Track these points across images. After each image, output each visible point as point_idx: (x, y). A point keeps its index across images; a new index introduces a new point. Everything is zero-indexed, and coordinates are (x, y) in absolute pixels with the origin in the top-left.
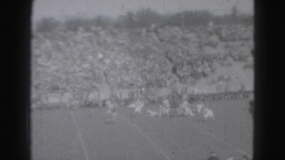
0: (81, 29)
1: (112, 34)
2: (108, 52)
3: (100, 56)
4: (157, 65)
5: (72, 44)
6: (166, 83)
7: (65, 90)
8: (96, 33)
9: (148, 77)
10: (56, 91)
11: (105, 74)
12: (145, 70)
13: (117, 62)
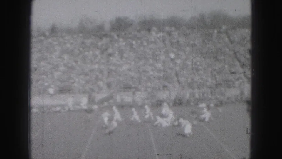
0: (155, 28)
1: (185, 35)
2: (180, 53)
3: (172, 56)
4: (226, 66)
5: (145, 44)
6: (234, 83)
7: (137, 89)
8: (169, 34)
9: (217, 77)
10: (128, 89)
11: (177, 74)
12: (215, 70)
13: (189, 63)
